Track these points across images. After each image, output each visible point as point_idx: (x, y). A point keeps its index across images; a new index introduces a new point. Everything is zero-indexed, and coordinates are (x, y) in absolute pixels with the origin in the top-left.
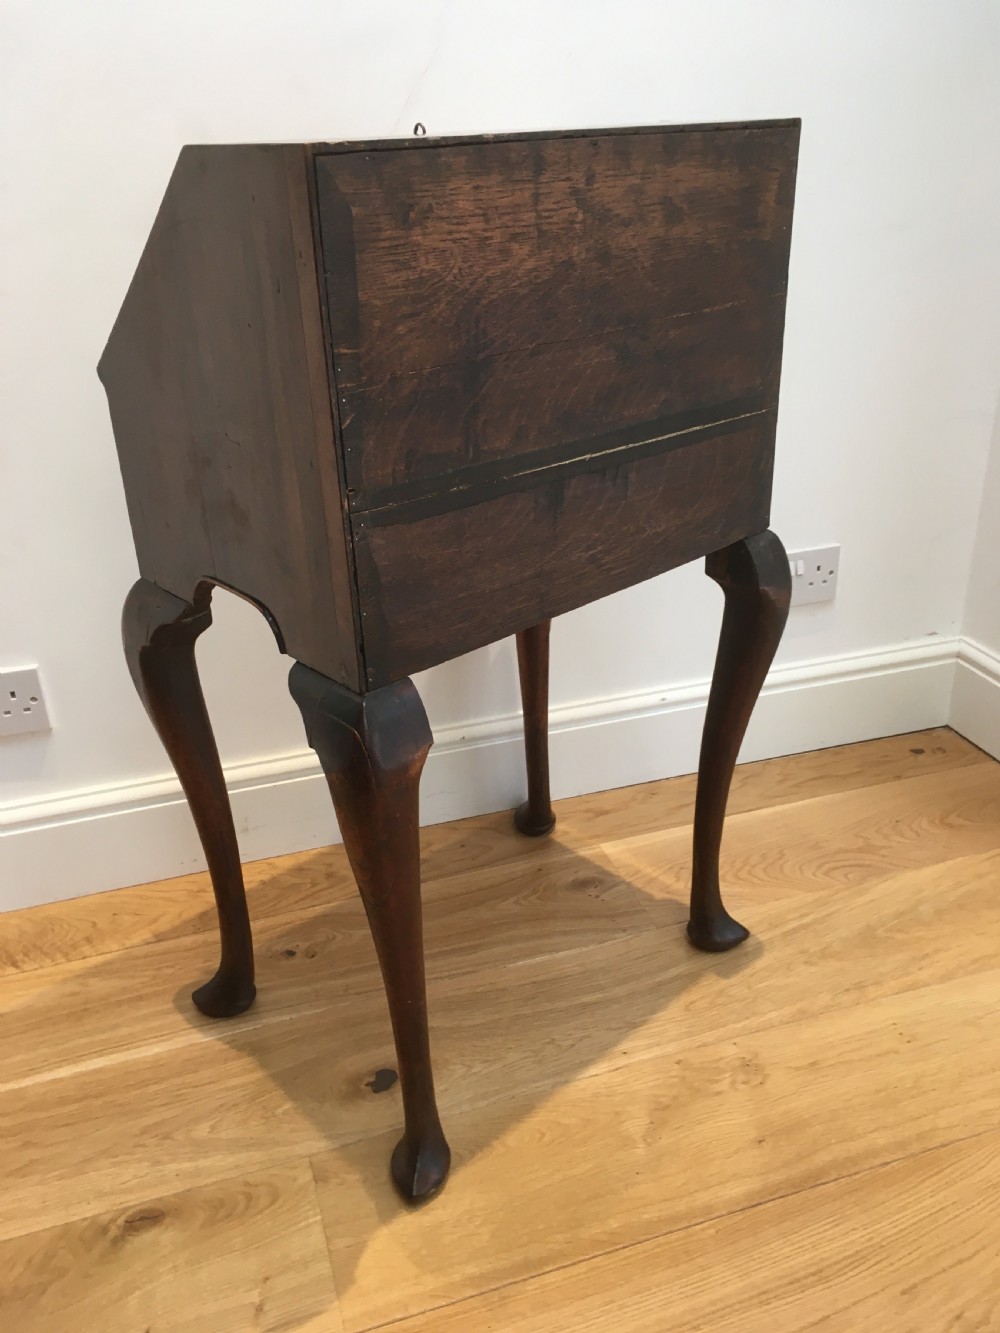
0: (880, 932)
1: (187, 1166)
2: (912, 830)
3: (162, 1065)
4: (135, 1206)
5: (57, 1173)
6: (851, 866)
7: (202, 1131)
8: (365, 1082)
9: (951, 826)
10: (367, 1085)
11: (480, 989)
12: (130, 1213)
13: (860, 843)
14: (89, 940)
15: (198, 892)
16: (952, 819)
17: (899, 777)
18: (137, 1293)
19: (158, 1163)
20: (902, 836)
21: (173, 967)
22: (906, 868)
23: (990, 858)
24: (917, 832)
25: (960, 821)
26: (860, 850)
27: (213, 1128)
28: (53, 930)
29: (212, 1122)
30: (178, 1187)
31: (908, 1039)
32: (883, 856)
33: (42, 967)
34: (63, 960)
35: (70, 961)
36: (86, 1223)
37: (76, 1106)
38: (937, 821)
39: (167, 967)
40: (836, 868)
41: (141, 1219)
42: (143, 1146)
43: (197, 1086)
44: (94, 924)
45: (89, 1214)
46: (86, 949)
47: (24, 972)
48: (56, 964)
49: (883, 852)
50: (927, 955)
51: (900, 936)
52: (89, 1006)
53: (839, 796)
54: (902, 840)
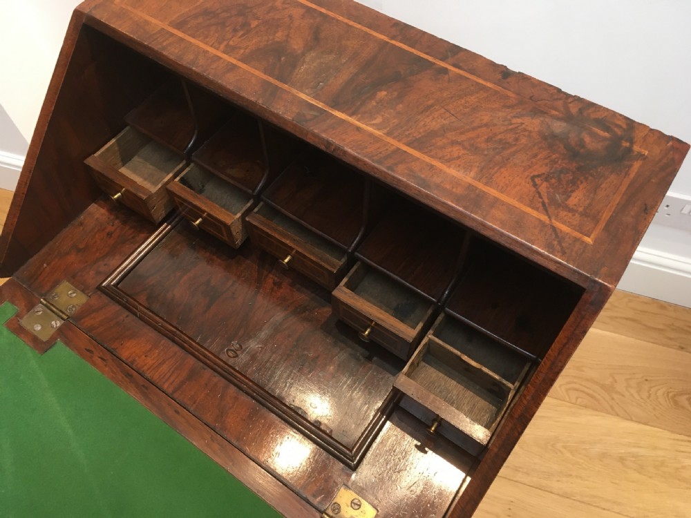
0: (559, 445)
2: (649, 391)
6: (588, 394)
9: (676, 403)
13: (608, 382)
16: (683, 400)
17: (682, 348)
20: (638, 392)
22: (618, 415)
23: (674, 439)
24: (650, 395)
25: (686, 404)
26: (603, 387)
31: (510, 514)
32: (613, 399)
38: (670, 395)
40: (577, 390)
49: (615, 396)
50: (571, 475)
51: (568, 455)
53: (631, 340)
54: (636, 395)
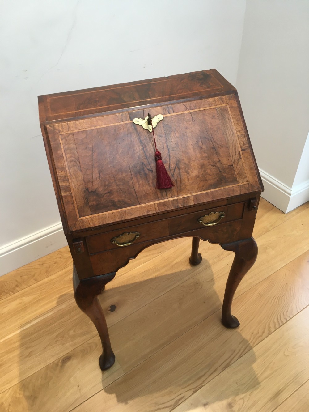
1: (71, 343)
3: (54, 318)
4: (62, 356)
5: (38, 353)
7: (72, 333)
8: (108, 310)
10: (109, 310)
11: (129, 278)
12: (62, 359)
14: (17, 286)
15: (42, 264)
18: (72, 378)
19: (63, 344)
21: (45, 289)
27: (74, 331)
28: (5, 285)
29: (74, 330)
30: (71, 349)
33: (7, 297)
34: (12, 294)
35: (14, 293)
36: (52, 364)
37: (36, 334)
39: (43, 289)
41: (66, 359)
42: (58, 341)
43: (66, 321)
44: (17, 281)
45: (52, 362)
46: (17, 289)
47: (3, 300)
48: (11, 295)
52: (26, 306)
